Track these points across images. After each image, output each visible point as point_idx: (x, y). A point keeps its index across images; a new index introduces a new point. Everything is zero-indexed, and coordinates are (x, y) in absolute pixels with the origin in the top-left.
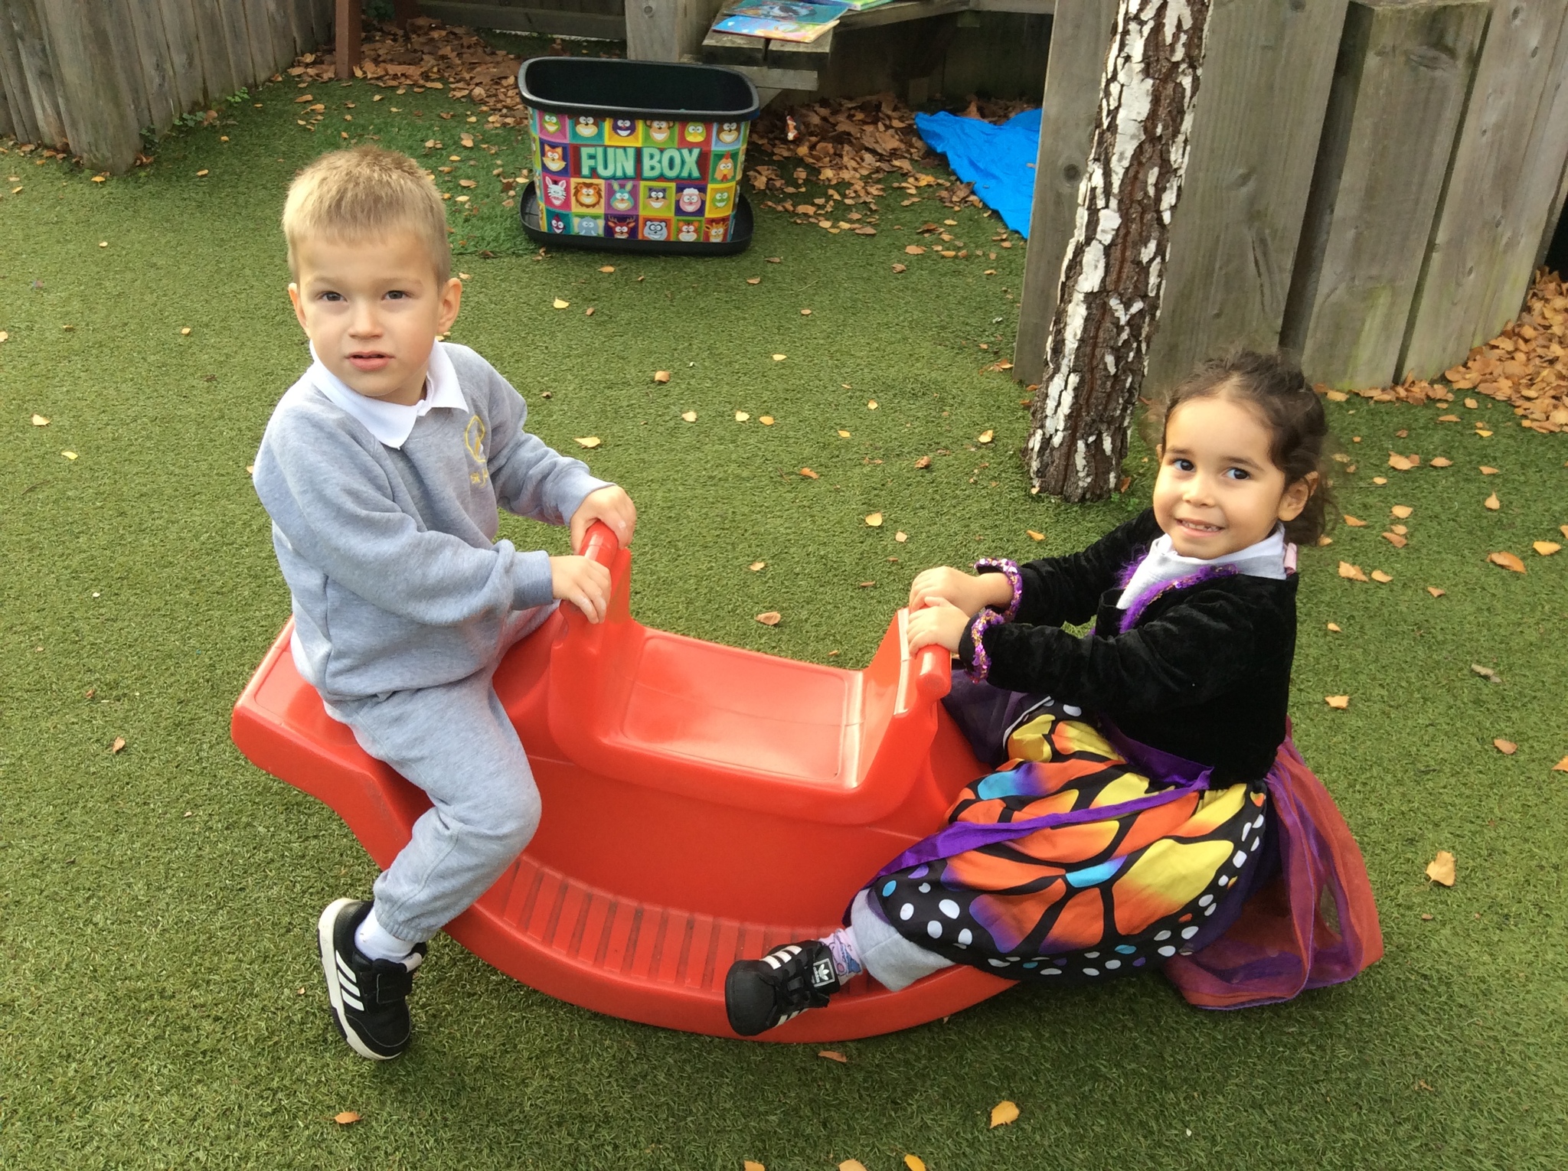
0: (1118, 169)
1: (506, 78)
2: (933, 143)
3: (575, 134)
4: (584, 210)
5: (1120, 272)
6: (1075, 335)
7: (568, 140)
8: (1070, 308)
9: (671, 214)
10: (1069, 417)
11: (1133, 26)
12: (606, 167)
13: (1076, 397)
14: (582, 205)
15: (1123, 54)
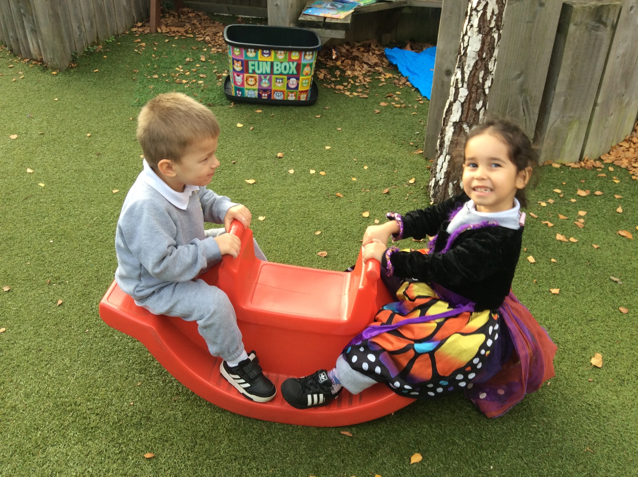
0: (467, 71)
1: (218, 33)
2: (392, 60)
3: (246, 56)
4: (250, 87)
5: (468, 113)
6: (449, 139)
7: (244, 58)
8: (447, 128)
9: (285, 89)
10: (446, 173)
11: (474, 13)
12: (259, 69)
13: (449, 165)
14: (249, 85)
15: (470, 24)
